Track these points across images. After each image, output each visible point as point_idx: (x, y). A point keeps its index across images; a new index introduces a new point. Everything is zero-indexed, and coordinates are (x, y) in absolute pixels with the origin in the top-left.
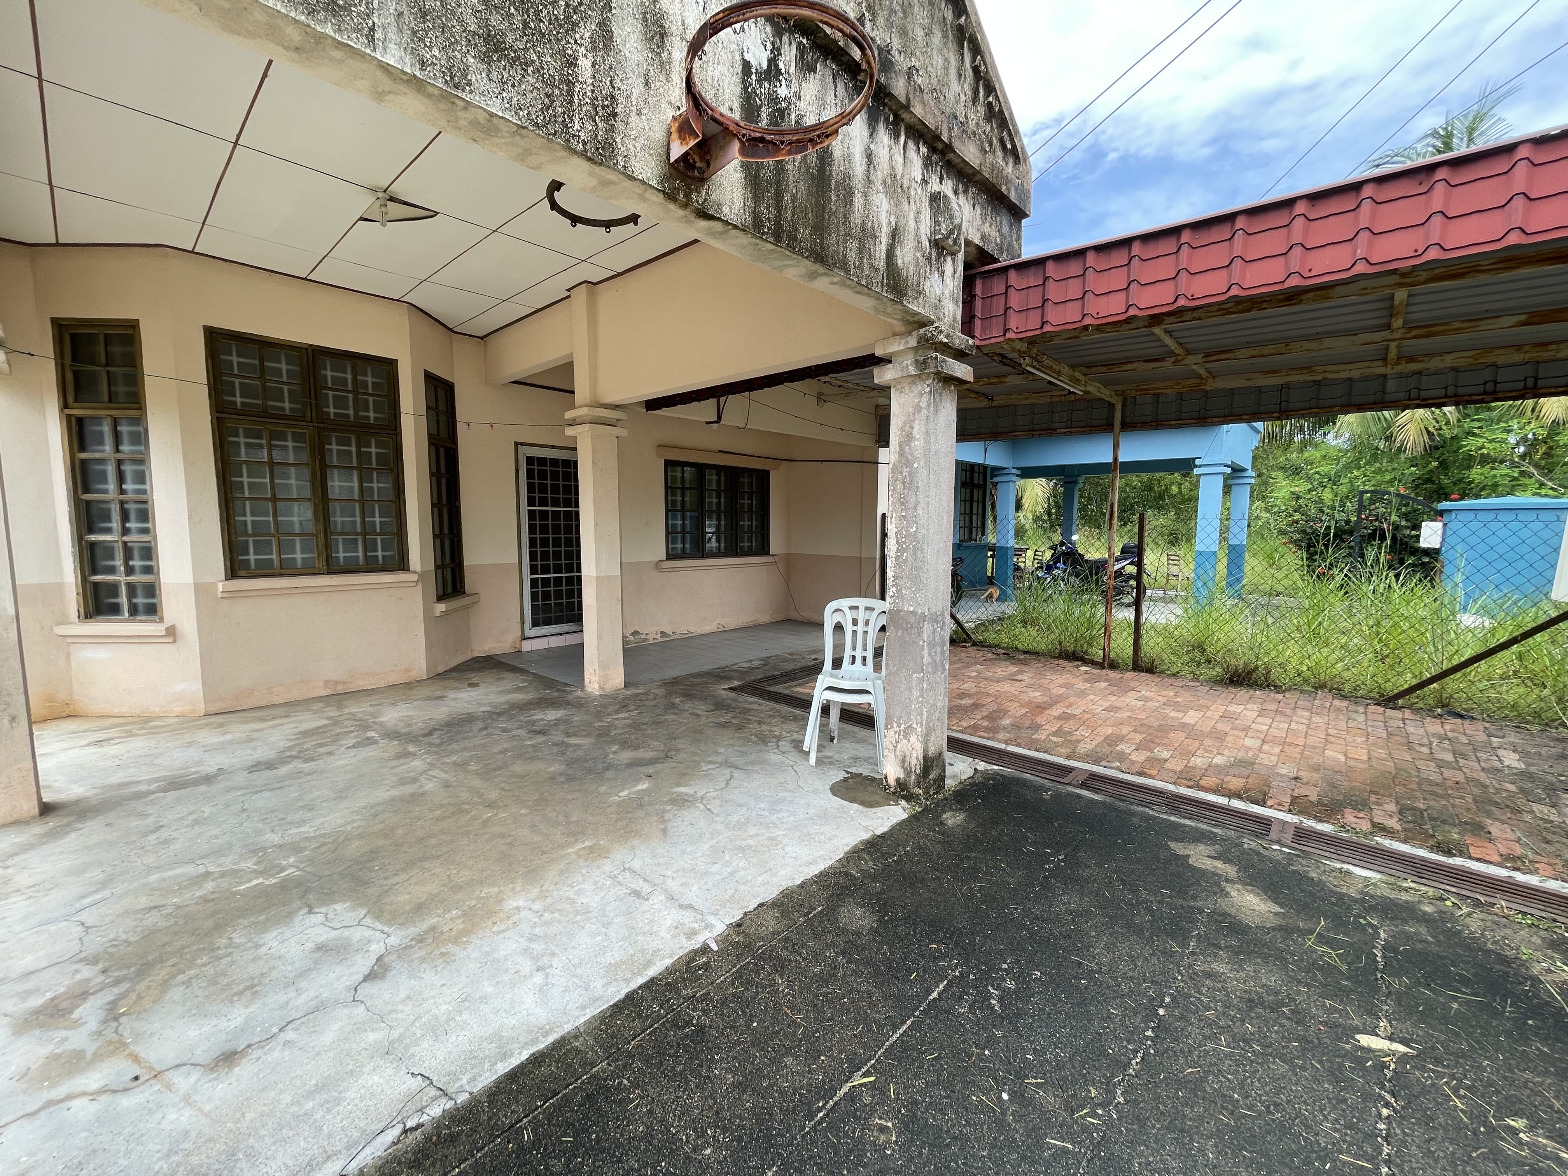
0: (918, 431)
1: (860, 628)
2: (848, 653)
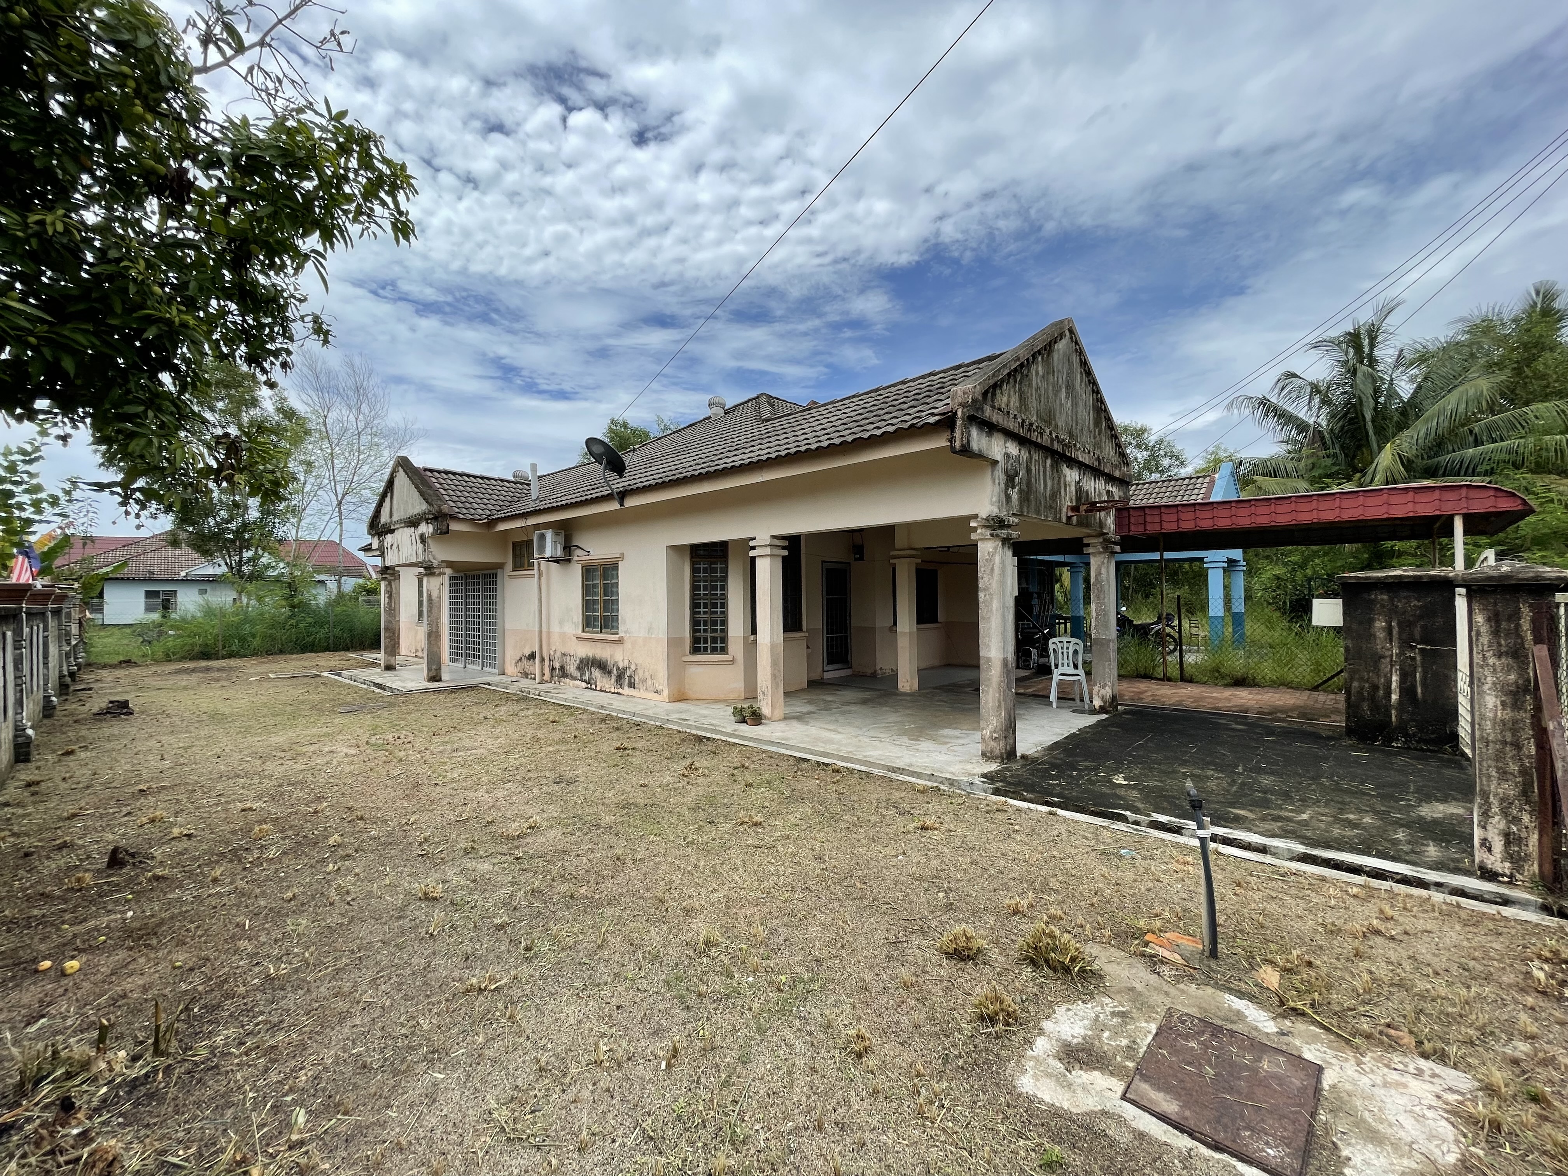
0: (1103, 571)
1: (1065, 651)
2: (1060, 662)
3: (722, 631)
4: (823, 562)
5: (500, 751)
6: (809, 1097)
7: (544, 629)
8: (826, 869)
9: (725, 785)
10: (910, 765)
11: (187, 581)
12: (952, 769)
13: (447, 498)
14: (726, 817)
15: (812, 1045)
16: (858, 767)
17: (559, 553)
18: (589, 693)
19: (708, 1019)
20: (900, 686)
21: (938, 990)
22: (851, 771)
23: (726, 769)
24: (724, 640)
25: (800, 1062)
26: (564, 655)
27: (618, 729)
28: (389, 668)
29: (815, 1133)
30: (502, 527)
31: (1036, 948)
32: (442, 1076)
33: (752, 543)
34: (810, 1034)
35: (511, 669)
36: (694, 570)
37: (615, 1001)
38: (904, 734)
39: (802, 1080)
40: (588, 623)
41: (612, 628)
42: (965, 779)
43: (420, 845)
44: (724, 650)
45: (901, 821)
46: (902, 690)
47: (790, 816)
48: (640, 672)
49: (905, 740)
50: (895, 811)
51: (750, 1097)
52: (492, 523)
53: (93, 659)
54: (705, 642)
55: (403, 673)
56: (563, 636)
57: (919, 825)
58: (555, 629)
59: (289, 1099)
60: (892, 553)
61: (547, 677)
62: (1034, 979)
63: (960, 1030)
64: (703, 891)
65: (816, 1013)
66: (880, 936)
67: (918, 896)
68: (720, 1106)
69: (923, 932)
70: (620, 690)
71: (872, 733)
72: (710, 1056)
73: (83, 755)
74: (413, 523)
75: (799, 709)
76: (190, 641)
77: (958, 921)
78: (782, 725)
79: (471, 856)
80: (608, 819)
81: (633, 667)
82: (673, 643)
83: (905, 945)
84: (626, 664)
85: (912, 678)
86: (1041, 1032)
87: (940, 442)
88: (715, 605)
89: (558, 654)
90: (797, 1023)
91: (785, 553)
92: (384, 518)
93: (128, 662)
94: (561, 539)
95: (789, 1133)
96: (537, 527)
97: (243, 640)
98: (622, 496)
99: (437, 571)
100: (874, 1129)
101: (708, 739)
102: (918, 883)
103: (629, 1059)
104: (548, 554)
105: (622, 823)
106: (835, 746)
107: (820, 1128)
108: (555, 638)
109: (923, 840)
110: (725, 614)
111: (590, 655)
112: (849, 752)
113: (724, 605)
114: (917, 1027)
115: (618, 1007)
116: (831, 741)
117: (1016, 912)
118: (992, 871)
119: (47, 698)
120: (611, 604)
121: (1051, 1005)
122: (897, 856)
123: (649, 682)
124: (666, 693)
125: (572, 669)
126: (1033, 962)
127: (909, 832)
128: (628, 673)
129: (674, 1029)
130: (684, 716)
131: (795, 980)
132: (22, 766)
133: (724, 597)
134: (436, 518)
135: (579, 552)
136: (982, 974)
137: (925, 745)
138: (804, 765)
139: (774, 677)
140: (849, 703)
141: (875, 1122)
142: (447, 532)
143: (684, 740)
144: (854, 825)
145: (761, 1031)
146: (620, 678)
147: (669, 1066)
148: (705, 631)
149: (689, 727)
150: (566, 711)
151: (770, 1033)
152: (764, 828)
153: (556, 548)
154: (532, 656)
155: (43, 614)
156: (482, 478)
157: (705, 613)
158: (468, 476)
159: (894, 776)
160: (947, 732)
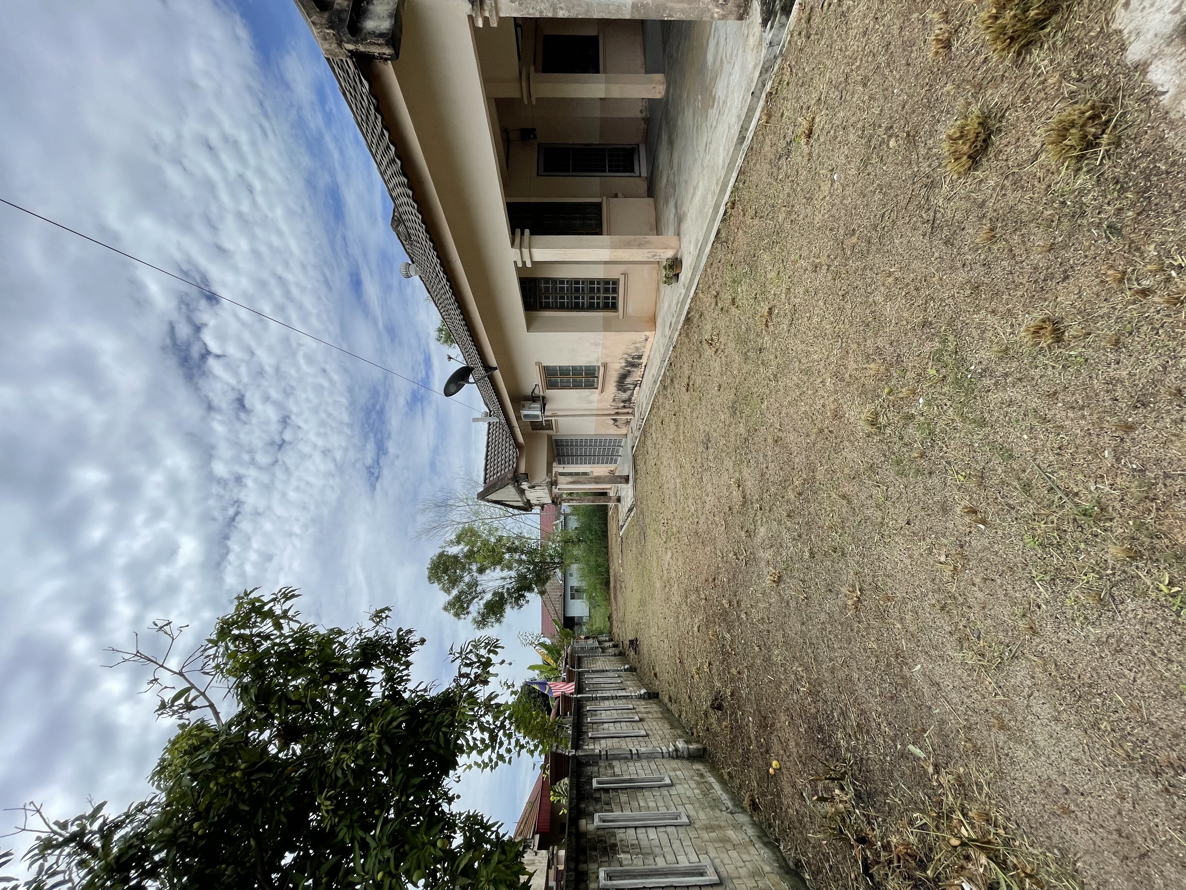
3: (598, 283)
4: (538, 175)
5: (679, 470)
6: (1083, 417)
7: (595, 412)
8: (829, 266)
9: (730, 321)
10: (739, 117)
11: (565, 581)
12: (751, 66)
13: (503, 472)
14: (758, 335)
15: (1020, 380)
16: (733, 180)
17: (538, 405)
18: (644, 385)
19: (949, 463)
20: (658, 96)
21: (1012, 197)
22: (735, 189)
23: (716, 313)
24: (607, 282)
25: (1034, 402)
26: (614, 400)
27: (672, 381)
28: (619, 500)
29: (1132, 434)
30: (521, 439)
31: (1012, 39)
32: (919, 666)
33: (520, 265)
34: (1006, 375)
35: (623, 431)
36: (547, 307)
37: (902, 522)
38: (706, 112)
39: (1058, 411)
40: (590, 386)
41: (595, 370)
42: (764, 52)
43: (738, 559)
44: (615, 282)
45: (796, 158)
46: (663, 93)
47: (769, 276)
48: (630, 351)
49: (713, 113)
50: (783, 159)
51: (1052, 473)
52: (518, 445)
53: (606, 631)
54: (608, 298)
55: (622, 494)
56: (599, 401)
57: (803, 141)
58: (595, 405)
59: (899, 747)
60: (526, 101)
61: (630, 411)
62: (1054, 48)
63: (1082, 192)
64: (821, 392)
65: (983, 354)
66: (918, 240)
67: (885, 173)
68: (1049, 506)
69: (932, 185)
70: (643, 365)
71: (702, 149)
72: (987, 482)
73: (657, 670)
74: (522, 492)
75: (672, 216)
76: (599, 590)
77: (932, 134)
78: (685, 240)
79: (752, 534)
80: (742, 429)
81: (626, 356)
82: (607, 327)
83: (939, 215)
84: (623, 361)
85: (651, 82)
86: (1142, 67)
87: (389, 70)
88: (577, 290)
89: (614, 404)
90: (987, 382)
91: (527, 232)
92: (521, 504)
93: (609, 618)
94: (527, 404)
95: (1118, 460)
96: (518, 418)
97: (599, 566)
98: (488, 368)
99: (554, 478)
100: (1165, 368)
101: (688, 313)
102: (870, 168)
103: (962, 546)
104: (539, 413)
105: (747, 421)
106: (709, 196)
107: (1129, 428)
108: (602, 405)
109: (822, 140)
110: (584, 281)
111: (615, 384)
112: (717, 184)
113: (577, 281)
114: (1051, 248)
115: (908, 523)
116: (704, 198)
117: (947, 45)
118: (882, 59)
119: (625, 670)
120: (576, 371)
121: (1105, 35)
122: (833, 181)
123: (638, 345)
124: (648, 333)
125: (625, 396)
126: (1027, 46)
127: (810, 154)
128: (631, 360)
129: (948, 494)
130: (668, 325)
131: (937, 357)
132: (660, 696)
133: (570, 281)
134: (517, 481)
135: (536, 391)
136: (1015, 127)
137: (720, 91)
138: (723, 234)
139: (640, 246)
140: (671, 161)
141: (1156, 362)
142: (527, 474)
143: (687, 335)
144: (789, 213)
145: (982, 423)
146: (633, 365)
147: (984, 522)
148: (598, 298)
149: (677, 322)
150: (655, 410)
151: (986, 415)
152: (775, 306)
153: (535, 408)
154: (615, 420)
155: (579, 673)
156: (488, 447)
157: (583, 298)
158: (487, 456)
159: (747, 143)
160: (710, 58)
